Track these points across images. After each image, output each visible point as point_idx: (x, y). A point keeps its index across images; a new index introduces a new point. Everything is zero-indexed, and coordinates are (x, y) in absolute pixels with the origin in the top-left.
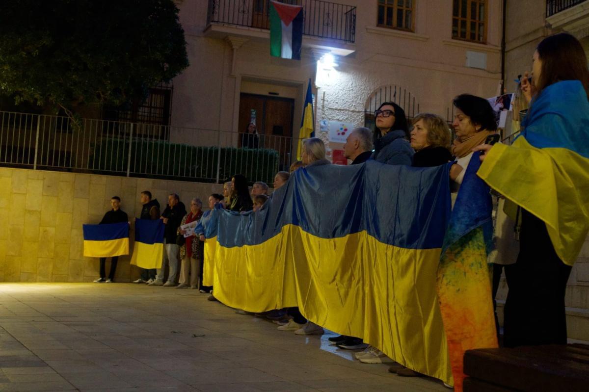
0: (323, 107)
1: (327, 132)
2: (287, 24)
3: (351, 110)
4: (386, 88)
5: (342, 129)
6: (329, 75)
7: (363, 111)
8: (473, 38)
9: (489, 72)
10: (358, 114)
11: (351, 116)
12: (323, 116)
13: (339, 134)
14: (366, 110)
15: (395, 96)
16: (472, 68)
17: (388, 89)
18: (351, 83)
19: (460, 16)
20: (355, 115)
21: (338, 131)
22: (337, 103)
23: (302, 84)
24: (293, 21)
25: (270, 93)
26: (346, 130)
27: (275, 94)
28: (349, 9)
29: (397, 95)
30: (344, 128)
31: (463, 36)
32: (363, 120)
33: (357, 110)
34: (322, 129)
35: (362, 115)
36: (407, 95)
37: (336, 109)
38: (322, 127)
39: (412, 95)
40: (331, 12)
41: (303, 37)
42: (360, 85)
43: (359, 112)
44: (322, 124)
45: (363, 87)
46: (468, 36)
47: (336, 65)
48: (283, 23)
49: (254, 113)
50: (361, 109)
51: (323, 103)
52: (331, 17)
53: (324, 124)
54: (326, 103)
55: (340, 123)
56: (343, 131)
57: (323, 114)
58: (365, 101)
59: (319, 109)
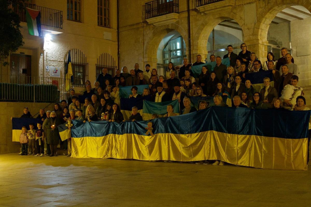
0: (47, 59)
1: (49, 72)
2: (34, 20)
3: (59, 61)
4: (72, 50)
5: (55, 70)
6: (48, 44)
7: (64, 61)
8: (105, 26)
9: (113, 41)
10: (61, 63)
11: (59, 64)
12: (47, 64)
13: (54, 73)
14: (64, 60)
15: (76, 53)
16: (106, 39)
17: (74, 50)
18: (58, 48)
19: (100, 15)
20: (60, 63)
21: (54, 71)
22: (52, 57)
23: (37, 49)
24: (36, 18)
25: (21, 53)
26: (57, 70)
27: (23, 53)
28: (58, 12)
29: (77, 53)
30: (56, 70)
31: (101, 24)
32: (64, 66)
33: (61, 61)
34: (47, 71)
35: (63, 63)
36: (81, 53)
37: (52, 61)
38: (47, 70)
39: (83, 53)
40: (52, 13)
41: (41, 26)
42: (62, 48)
43: (62, 62)
44: (47, 68)
45: (63, 50)
46: (103, 25)
47: (52, 39)
48: (32, 19)
49: (13, 63)
50: (62, 60)
51: (47, 58)
52: (52, 16)
53: (48, 68)
54: (48, 57)
55: (54, 67)
56: (56, 71)
57: (47, 63)
58: (64, 56)
59: (45, 61)
